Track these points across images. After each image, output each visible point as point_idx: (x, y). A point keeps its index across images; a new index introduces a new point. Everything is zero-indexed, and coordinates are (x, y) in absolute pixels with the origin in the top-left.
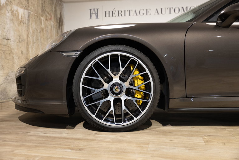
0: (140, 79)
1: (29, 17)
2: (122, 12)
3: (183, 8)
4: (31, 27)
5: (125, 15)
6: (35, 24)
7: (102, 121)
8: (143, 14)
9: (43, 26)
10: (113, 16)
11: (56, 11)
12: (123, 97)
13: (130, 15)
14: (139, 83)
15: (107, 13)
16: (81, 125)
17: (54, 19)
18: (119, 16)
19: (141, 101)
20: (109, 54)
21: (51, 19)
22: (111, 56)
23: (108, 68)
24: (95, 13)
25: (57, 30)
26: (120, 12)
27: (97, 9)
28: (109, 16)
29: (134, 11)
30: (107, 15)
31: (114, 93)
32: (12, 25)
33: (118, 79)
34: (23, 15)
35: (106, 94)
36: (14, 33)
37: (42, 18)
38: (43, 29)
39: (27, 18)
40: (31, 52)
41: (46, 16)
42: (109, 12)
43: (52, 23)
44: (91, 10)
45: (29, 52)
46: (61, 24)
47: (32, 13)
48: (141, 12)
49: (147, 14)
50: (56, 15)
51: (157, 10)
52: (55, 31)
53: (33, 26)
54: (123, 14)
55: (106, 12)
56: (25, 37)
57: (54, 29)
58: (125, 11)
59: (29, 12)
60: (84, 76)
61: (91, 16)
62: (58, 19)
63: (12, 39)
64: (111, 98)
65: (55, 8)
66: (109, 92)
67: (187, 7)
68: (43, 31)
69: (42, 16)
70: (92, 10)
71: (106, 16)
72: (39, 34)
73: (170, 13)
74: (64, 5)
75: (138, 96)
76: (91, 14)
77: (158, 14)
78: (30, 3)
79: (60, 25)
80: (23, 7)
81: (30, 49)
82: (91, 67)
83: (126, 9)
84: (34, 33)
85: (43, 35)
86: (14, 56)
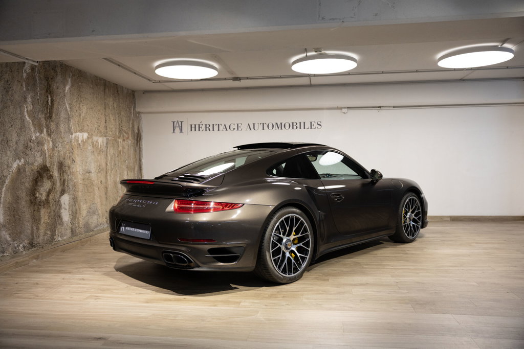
1: (107, 144)
2: (209, 126)
3: (277, 123)
4: (110, 154)
5: (213, 130)
6: (113, 149)
8: (234, 129)
9: (120, 148)
10: (199, 130)
11: (133, 126)
13: (219, 130)
15: (193, 126)
17: (132, 136)
18: (206, 130)
21: (128, 138)
24: (179, 127)
25: (135, 148)
26: (208, 126)
27: (182, 122)
28: (195, 130)
29: (223, 125)
30: (193, 129)
32: (93, 157)
34: (102, 144)
36: (95, 165)
37: (119, 140)
38: (120, 152)
39: (105, 145)
40: (109, 181)
41: (123, 136)
42: (195, 125)
43: (130, 142)
44: (174, 122)
46: (139, 139)
47: (110, 138)
48: (231, 127)
49: (238, 130)
50: (133, 131)
51: (249, 125)
52: (132, 150)
53: (111, 151)
54: (211, 128)
55: (191, 125)
56: (104, 165)
57: (132, 147)
58: (213, 125)
59: (107, 139)
61: (174, 130)
62: (136, 135)
63: (93, 171)
65: (133, 124)
67: (281, 123)
68: (120, 154)
69: (119, 138)
70: (175, 123)
71: (191, 130)
72: (117, 158)
73: (263, 129)
74: (143, 116)
76: (174, 127)
77: (251, 130)
78: (108, 129)
79: (137, 142)
80: (102, 136)
81: (109, 177)
83: (215, 123)
84: (112, 158)
85: (121, 159)
86: (95, 187)
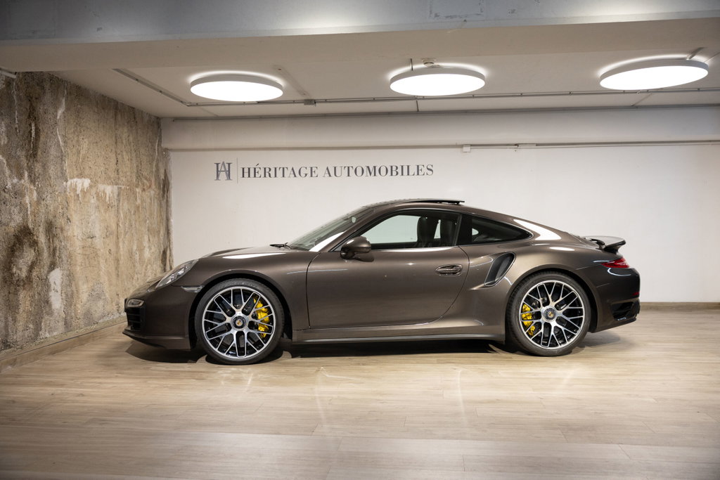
0: (263, 312)
1: (119, 195)
2: (270, 170)
3: (368, 167)
4: (122, 209)
5: (276, 176)
6: (128, 203)
7: (225, 355)
8: (306, 175)
9: (139, 202)
10: (255, 176)
11: (158, 170)
12: (246, 331)
13: (283, 176)
14: (263, 316)
15: (246, 170)
16: (203, 358)
17: (155, 184)
18: (265, 176)
19: (265, 334)
20: (231, 289)
21: (150, 186)
22: (234, 290)
23: (230, 303)
24: (225, 171)
25: (160, 201)
26: (267, 170)
27: (229, 164)
28: (249, 176)
29: (290, 169)
30: (246, 175)
31: (236, 327)
32: (97, 214)
33: (241, 312)
34: (111, 195)
35: (229, 327)
36: (100, 226)
37: (137, 190)
38: (139, 207)
39: (116, 197)
40: (121, 249)
41: (143, 184)
42: (249, 169)
43: (152, 193)
44: (217, 164)
45: (119, 248)
46: (166, 189)
47: (123, 187)
48: (301, 171)
49: (311, 176)
50: (157, 176)
51: (327, 169)
52: (156, 204)
53: (125, 206)
54: (272, 173)
55: (243, 169)
56: (114, 226)
57: (156, 200)
58: (276, 168)
59: (119, 188)
60: (206, 310)
61: (218, 176)
62: (162, 182)
63: (97, 236)
64: (234, 332)
65: (157, 166)
66: (232, 325)
67: (375, 167)
68: (138, 210)
69: (137, 187)
70: (220, 166)
71: (243, 176)
72: (133, 216)
73: (348, 175)
74: (172, 154)
75: (261, 329)
76: (218, 171)
77: (330, 176)
78: (120, 173)
79: (164, 193)
80: (112, 184)
81: (121, 245)
82: (213, 302)
83: (278, 167)
84: (125, 217)
85: (139, 217)
86: (100, 259)
